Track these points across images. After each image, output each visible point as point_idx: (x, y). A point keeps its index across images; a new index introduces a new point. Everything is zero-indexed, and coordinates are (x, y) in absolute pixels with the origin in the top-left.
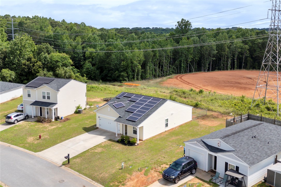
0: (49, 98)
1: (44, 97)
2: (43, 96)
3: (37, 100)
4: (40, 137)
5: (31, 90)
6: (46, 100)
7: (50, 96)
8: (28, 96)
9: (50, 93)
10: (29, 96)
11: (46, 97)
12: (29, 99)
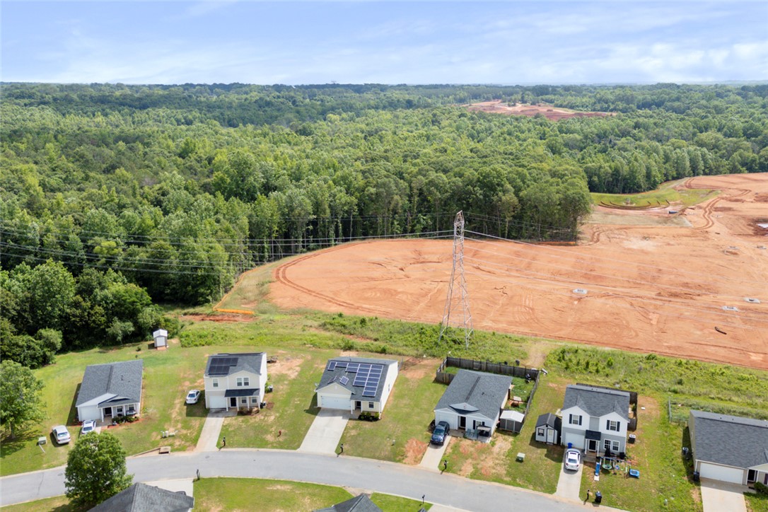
0: (246, 384)
1: (240, 384)
2: (237, 383)
3: (228, 389)
4: (280, 432)
5: (217, 378)
6: (243, 387)
7: (249, 381)
8: (214, 387)
9: (247, 378)
10: (216, 385)
11: (243, 384)
12: (216, 389)
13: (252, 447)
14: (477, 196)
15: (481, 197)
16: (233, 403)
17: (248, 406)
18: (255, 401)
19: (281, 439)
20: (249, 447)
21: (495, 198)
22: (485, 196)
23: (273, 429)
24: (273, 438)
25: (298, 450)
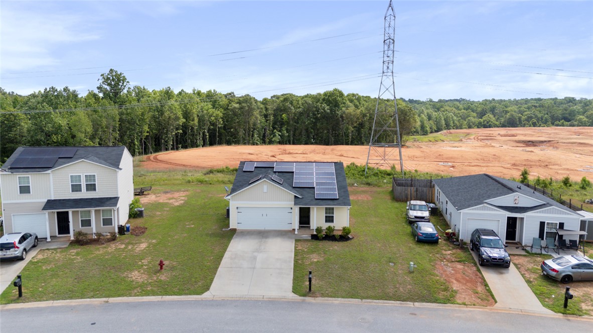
0: (91, 187)
1: (76, 188)
2: (72, 185)
3: (53, 198)
4: (161, 264)
5: (30, 176)
6: (84, 194)
7: (96, 183)
8: (21, 193)
9: (95, 175)
10: (25, 190)
11: (84, 188)
12: (25, 199)
13: (93, 297)
14: (325, 111)
15: (329, 111)
16: (63, 225)
17: (94, 231)
18: (108, 222)
19: (163, 277)
20: (82, 297)
21: (339, 113)
22: (331, 110)
23: (145, 262)
24: (145, 277)
25: (206, 295)
